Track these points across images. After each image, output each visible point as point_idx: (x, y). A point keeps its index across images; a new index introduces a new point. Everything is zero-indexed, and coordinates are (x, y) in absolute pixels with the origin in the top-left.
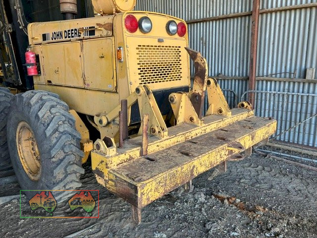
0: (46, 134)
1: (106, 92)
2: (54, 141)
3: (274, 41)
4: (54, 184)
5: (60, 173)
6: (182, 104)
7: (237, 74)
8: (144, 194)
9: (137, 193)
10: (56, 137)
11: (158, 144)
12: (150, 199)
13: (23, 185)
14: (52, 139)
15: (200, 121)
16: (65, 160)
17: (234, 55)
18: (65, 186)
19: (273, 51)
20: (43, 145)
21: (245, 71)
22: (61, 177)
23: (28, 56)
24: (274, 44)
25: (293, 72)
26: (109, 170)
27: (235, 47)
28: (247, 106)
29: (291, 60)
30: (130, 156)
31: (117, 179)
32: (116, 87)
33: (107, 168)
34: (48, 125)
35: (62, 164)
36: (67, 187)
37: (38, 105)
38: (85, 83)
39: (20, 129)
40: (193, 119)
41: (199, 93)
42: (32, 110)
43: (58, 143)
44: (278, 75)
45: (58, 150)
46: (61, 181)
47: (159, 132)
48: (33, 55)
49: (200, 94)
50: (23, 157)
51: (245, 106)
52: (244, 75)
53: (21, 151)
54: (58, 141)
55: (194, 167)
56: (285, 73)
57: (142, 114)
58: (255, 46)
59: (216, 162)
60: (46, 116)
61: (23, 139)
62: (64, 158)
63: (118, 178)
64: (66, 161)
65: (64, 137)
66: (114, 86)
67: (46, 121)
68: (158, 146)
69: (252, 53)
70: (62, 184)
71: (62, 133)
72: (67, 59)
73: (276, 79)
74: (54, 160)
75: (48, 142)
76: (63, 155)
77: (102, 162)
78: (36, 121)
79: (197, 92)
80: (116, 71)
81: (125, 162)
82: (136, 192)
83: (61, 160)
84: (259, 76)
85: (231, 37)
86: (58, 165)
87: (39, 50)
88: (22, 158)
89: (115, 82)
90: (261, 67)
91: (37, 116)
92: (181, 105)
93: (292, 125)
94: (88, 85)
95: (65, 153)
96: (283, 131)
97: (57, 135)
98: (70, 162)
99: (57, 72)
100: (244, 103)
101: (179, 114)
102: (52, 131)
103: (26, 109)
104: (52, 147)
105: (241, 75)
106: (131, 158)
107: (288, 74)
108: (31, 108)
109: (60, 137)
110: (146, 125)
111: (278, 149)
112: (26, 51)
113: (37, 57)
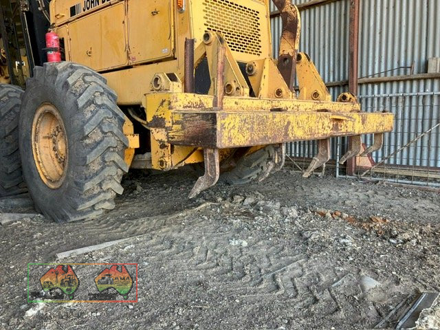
0: (77, 105)
1: (158, 61)
2: (89, 115)
3: (381, 29)
4: (86, 179)
5: (96, 162)
6: (266, 72)
7: (331, 80)
8: (225, 128)
9: (216, 124)
10: (91, 111)
11: (237, 100)
12: (233, 141)
13: (40, 199)
14: (86, 113)
15: (291, 93)
16: (102, 143)
17: (327, 54)
18: (100, 185)
19: (380, 43)
20: (73, 121)
21: (342, 75)
22: (96, 169)
23: (50, 38)
24: (381, 33)
25: (409, 65)
26: (172, 111)
27: (327, 44)
28: (350, 98)
29: (406, 51)
30: (200, 101)
31: (185, 118)
32: (174, 49)
33: (170, 108)
34: (80, 95)
35: (99, 148)
36: (105, 188)
37: (67, 72)
38: (129, 58)
39: (39, 118)
40: (281, 92)
41: (288, 54)
42: (58, 79)
43: (94, 118)
44: (389, 73)
45: (94, 127)
46: (96, 174)
47: (238, 88)
48: (56, 37)
49: (291, 55)
50: (40, 160)
51: (348, 99)
52: (342, 79)
53: (38, 151)
54: (93, 116)
55: (289, 123)
56: (399, 68)
57: (212, 72)
58: (356, 35)
59: (316, 132)
60: (77, 84)
61: (41, 135)
62: (101, 141)
63: (186, 115)
64: (104, 145)
65: (102, 111)
66: (171, 48)
67: (78, 90)
68: (236, 103)
69: (351, 45)
70: (97, 180)
71: (100, 106)
72: (104, 32)
73: (385, 79)
74: (87, 141)
75: (80, 117)
76: (101, 135)
77: (163, 101)
78: (64, 90)
79: (285, 53)
80: (174, 29)
81: (194, 107)
82: (215, 122)
83: (98, 143)
84: (361, 78)
85: (322, 31)
86: (92, 149)
87: (64, 32)
88: (39, 162)
89: (173, 43)
90: (365, 67)
91: (66, 83)
92: (264, 74)
93: (412, 139)
94: (134, 59)
95: (103, 132)
96: (399, 148)
97: (92, 107)
98: (109, 147)
99: (89, 54)
100: (346, 94)
101: (262, 86)
102: (86, 101)
103: (49, 79)
104: (85, 123)
105: (336, 80)
106: (201, 105)
107: (402, 69)
108: (56, 76)
109: (97, 111)
110: (222, 63)
111: (394, 177)
112: (47, 31)
113: (62, 41)
